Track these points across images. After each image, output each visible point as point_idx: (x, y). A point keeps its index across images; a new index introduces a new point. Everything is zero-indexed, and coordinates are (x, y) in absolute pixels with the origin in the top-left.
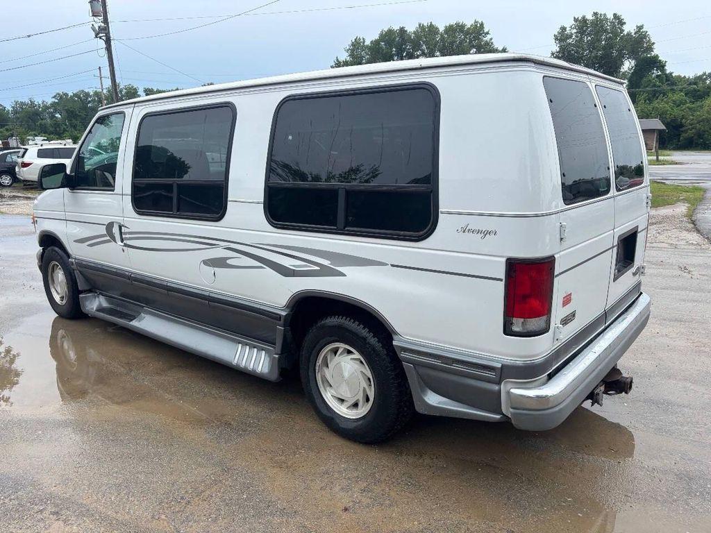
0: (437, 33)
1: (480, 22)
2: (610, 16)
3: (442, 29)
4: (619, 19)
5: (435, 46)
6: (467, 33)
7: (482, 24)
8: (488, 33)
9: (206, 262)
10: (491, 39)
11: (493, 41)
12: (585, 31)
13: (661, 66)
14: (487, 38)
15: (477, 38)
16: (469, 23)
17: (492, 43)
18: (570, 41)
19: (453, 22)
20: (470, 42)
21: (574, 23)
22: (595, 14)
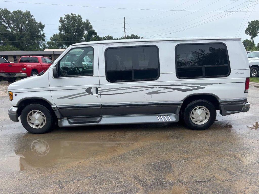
0: (10, 13)
1: (28, 11)
2: (77, 15)
3: (12, 12)
4: (80, 17)
5: (10, 19)
6: (24, 15)
7: (29, 12)
8: (32, 16)
9: (148, 94)
10: (34, 18)
11: (35, 19)
12: (70, 20)
13: (96, 34)
14: (33, 18)
15: (28, 17)
16: (24, 11)
17: (35, 20)
18: (65, 22)
19: (16, 10)
20: (25, 18)
21: (65, 16)
22: (72, 14)
